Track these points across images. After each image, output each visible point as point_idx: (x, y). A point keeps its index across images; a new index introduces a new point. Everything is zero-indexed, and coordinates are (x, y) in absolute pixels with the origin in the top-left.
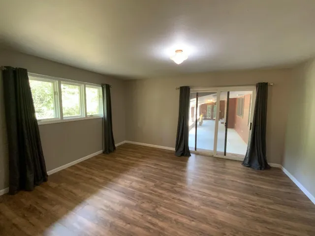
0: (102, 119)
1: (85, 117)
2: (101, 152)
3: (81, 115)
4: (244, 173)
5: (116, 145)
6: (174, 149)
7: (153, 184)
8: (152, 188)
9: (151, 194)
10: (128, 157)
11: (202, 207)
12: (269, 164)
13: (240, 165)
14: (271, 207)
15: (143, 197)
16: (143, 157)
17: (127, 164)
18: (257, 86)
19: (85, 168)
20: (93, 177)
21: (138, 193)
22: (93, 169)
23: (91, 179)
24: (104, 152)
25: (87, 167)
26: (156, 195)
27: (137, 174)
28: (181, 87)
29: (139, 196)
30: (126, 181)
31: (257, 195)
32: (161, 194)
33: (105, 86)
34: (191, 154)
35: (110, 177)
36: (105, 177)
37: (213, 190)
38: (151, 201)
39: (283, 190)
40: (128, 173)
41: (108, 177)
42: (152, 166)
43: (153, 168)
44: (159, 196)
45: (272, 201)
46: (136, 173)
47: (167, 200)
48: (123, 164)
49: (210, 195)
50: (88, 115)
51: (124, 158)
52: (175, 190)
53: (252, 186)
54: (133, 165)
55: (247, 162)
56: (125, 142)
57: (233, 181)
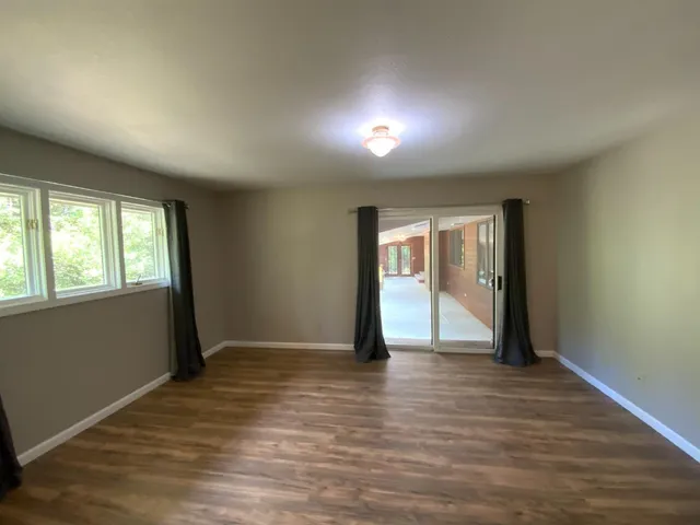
0: (166, 290)
1: (119, 287)
2: (167, 376)
3: (109, 285)
4: (500, 378)
5: (205, 355)
6: (350, 347)
7: (332, 437)
8: (331, 447)
9: (335, 461)
10: (245, 382)
11: (454, 466)
12: (536, 351)
13: (491, 363)
14: (572, 436)
15: (321, 475)
16: (284, 377)
17: (249, 400)
18: (504, 206)
19: (132, 431)
20: (163, 451)
21: (301, 467)
22: (158, 429)
23: (158, 456)
24: (174, 378)
25: (136, 426)
26: (347, 463)
27: (282, 421)
28: (359, 208)
29: (309, 474)
30: (259, 442)
31: (539, 416)
32: (359, 456)
33: (173, 204)
34: (390, 353)
35: (214, 441)
36: (198, 445)
37: (462, 424)
38: (341, 480)
39: (577, 399)
40: (260, 422)
41: (206, 441)
42: (315, 394)
43: (316, 398)
44: (354, 463)
45: (568, 425)
46: (279, 416)
47: (376, 468)
48: (239, 400)
49: (459, 437)
50: (128, 281)
51: (235, 385)
52: (387, 441)
53: (524, 401)
54: (263, 398)
55: (500, 354)
56: (226, 343)
57: (487, 397)
